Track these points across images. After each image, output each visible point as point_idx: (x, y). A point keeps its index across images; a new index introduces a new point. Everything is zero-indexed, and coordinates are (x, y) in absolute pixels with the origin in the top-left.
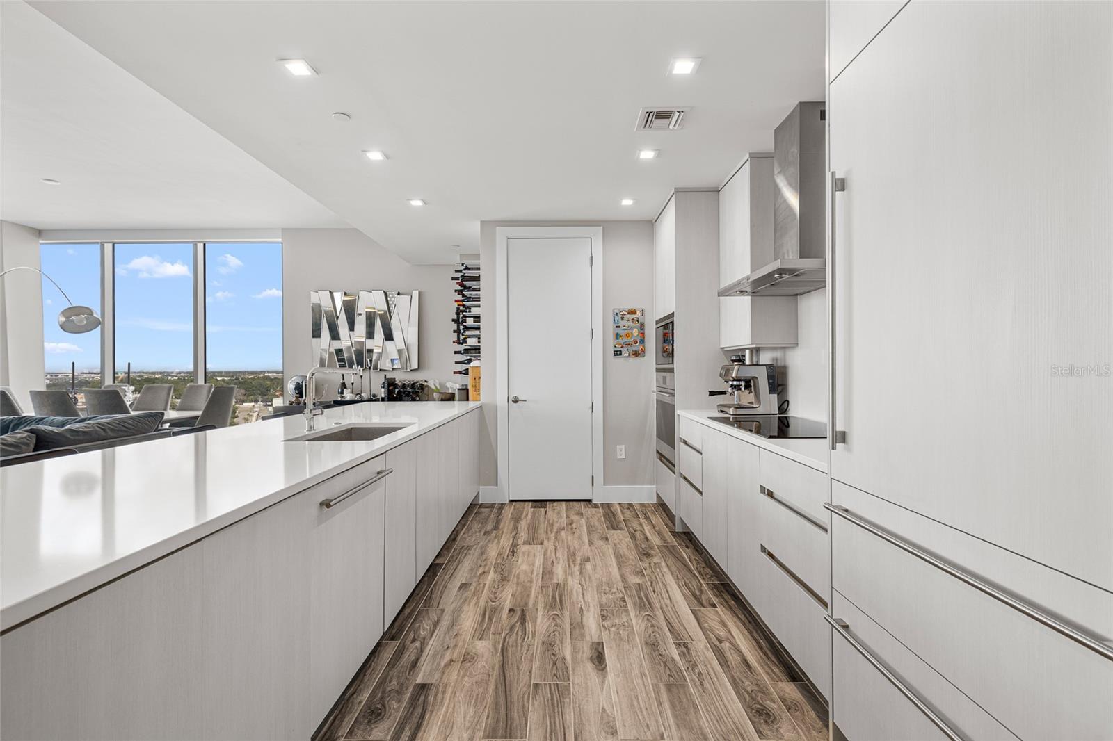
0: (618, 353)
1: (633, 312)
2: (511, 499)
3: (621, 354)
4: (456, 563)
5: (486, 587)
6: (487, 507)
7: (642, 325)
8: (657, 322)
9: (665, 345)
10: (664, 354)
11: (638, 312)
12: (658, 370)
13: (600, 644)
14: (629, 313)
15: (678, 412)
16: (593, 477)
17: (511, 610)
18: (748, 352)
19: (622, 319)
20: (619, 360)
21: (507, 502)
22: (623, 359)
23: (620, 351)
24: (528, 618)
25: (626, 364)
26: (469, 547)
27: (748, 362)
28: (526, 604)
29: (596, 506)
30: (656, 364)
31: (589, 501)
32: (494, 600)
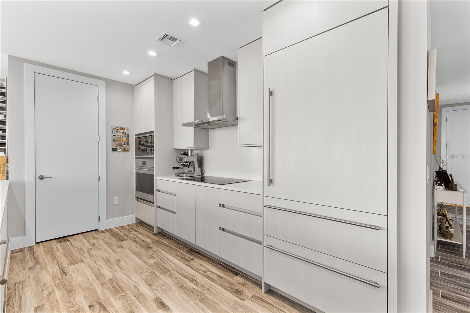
0: (115, 149)
1: (123, 129)
2: (36, 242)
3: (116, 150)
4: (17, 296)
5: (60, 301)
6: (18, 252)
7: (128, 136)
8: (136, 135)
9: (140, 146)
10: (139, 150)
11: (126, 129)
12: (136, 158)
13: (158, 298)
14: (121, 129)
15: (155, 177)
16: (99, 217)
17: (90, 307)
18: (190, 150)
19: (117, 132)
20: (115, 153)
21: (34, 244)
22: (117, 152)
23: (116, 148)
24: (105, 305)
25: (119, 155)
26: (22, 283)
27: (190, 155)
28: (99, 299)
29: (102, 232)
30: (136, 155)
31: (96, 230)
32: (72, 306)
